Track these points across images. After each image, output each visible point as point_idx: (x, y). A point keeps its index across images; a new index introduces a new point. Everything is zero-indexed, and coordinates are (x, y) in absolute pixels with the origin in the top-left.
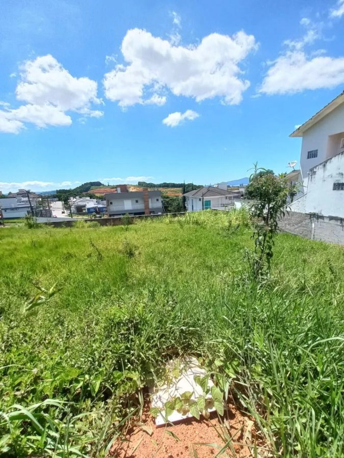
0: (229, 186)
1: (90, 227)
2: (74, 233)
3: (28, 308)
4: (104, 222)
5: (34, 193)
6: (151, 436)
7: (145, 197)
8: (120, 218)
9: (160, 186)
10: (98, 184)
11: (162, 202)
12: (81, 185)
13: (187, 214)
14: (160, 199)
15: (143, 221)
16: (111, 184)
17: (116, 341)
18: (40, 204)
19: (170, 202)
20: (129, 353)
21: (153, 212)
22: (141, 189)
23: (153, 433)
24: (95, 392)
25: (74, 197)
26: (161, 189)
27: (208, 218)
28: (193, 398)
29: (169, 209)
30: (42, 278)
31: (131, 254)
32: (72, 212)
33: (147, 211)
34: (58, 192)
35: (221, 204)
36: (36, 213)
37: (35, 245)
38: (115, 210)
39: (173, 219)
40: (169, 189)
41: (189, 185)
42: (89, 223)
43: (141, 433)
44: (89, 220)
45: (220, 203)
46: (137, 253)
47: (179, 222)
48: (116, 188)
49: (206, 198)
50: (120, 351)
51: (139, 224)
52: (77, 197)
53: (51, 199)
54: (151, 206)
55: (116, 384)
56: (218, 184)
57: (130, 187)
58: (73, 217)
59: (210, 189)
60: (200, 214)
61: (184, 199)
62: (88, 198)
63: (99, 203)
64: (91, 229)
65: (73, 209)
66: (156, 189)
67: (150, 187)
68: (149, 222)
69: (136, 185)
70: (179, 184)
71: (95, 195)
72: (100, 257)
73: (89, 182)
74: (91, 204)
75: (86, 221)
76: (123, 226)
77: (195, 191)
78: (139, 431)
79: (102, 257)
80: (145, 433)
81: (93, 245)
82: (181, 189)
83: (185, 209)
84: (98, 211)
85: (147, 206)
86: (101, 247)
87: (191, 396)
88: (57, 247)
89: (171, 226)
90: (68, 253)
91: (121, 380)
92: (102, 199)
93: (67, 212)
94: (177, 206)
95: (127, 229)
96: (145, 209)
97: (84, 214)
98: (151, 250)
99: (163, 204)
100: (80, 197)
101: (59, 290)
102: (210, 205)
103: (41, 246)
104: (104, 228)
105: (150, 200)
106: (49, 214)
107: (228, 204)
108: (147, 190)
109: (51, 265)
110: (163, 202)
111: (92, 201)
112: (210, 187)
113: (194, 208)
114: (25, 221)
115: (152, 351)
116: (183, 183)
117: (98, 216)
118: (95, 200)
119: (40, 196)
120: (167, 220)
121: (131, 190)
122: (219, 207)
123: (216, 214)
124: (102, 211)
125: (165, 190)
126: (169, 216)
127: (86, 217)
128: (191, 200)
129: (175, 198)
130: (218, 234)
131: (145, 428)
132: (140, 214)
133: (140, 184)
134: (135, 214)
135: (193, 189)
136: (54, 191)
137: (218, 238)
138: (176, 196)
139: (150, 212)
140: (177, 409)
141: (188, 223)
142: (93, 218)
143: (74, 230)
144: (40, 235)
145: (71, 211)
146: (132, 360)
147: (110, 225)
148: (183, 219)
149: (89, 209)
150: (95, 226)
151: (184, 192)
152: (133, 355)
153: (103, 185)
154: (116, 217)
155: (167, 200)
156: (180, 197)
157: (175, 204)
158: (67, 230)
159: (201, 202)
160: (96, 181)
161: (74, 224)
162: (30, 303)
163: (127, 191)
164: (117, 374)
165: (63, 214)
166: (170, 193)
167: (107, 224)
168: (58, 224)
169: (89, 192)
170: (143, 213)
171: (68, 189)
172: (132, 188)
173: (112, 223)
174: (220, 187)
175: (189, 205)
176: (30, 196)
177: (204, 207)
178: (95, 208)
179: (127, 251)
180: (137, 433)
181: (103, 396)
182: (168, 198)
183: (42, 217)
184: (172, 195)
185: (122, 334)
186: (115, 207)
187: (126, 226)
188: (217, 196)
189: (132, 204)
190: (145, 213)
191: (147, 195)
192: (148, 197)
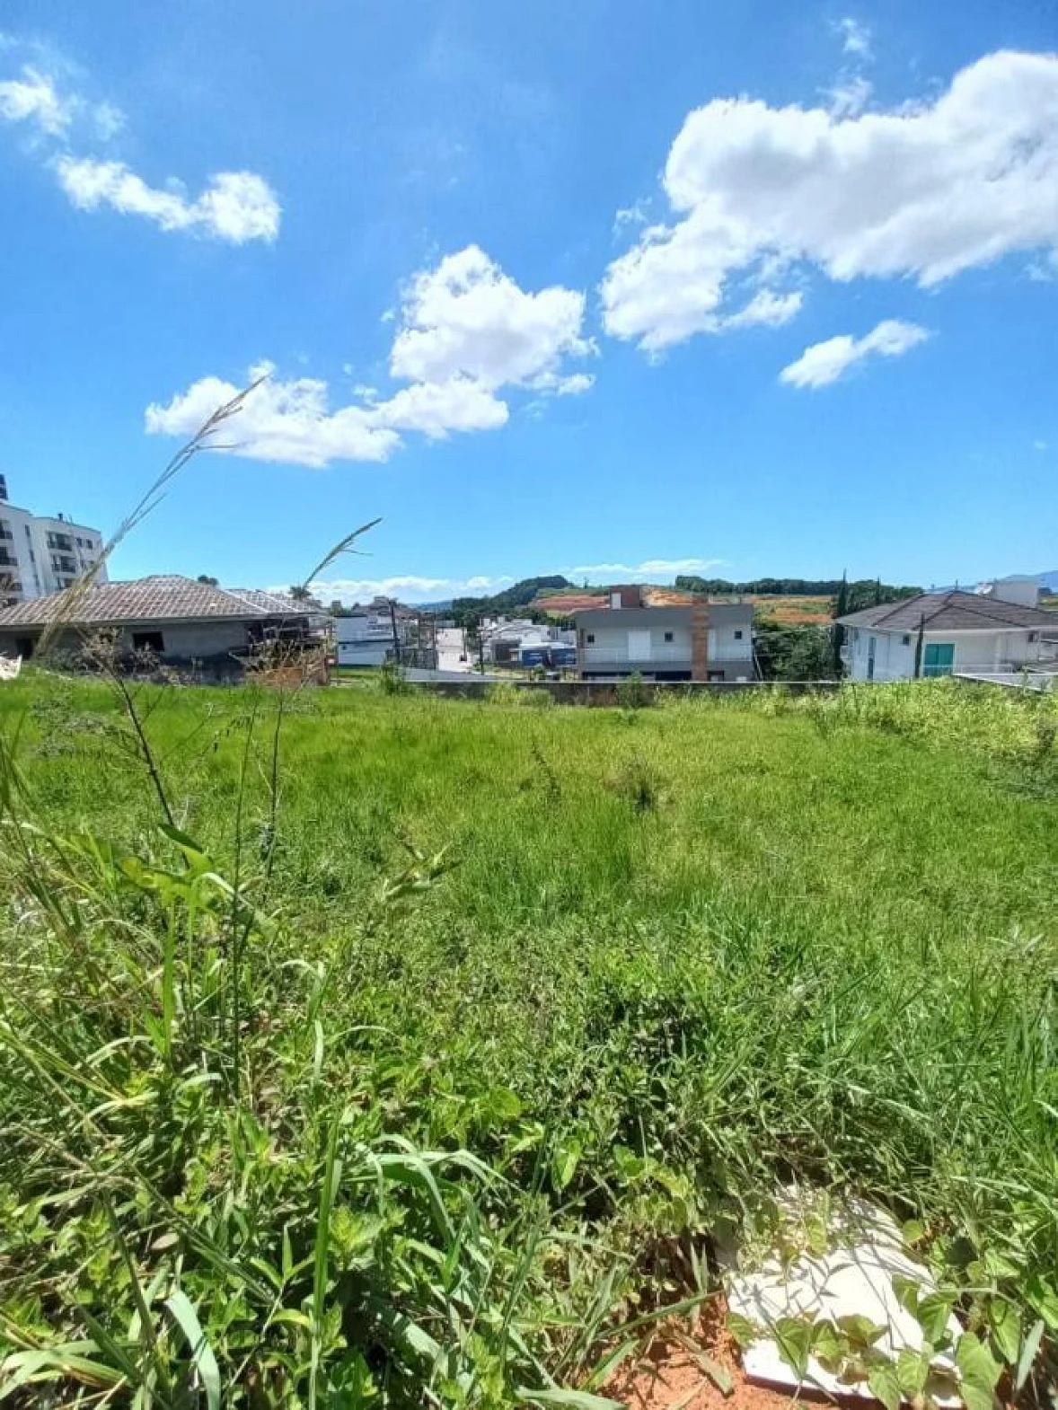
0: (1045, 592)
1: (526, 703)
2: (491, 718)
3: (391, 893)
4: (567, 694)
5: (404, 606)
6: (726, 1396)
7: (697, 624)
8: (614, 685)
9: (749, 589)
10: (558, 583)
11: (754, 641)
12: (512, 585)
13: (849, 690)
14: (749, 634)
15: (685, 701)
16: (595, 583)
17: (622, 1056)
18: (415, 633)
19: (781, 644)
20: (661, 1106)
21: (721, 674)
22: (686, 598)
23: (732, 1392)
24: (561, 1182)
25: (494, 619)
26: (750, 599)
27: (940, 712)
29: (778, 667)
30: (415, 824)
31: (645, 799)
32: (485, 657)
33: (697, 669)
34: (456, 603)
35: (1005, 662)
36: (405, 657)
37: (402, 738)
38: (598, 660)
39: (790, 704)
40: (785, 599)
41: (862, 587)
42: (524, 692)
43: (691, 1370)
44: (525, 685)
45: (998, 655)
46: (662, 798)
47: (814, 714)
48: (606, 594)
49: (933, 636)
50: (637, 1091)
51: (671, 708)
52: (501, 619)
53: (441, 623)
54: (712, 653)
55: (621, 1185)
56: (995, 584)
57: (649, 593)
58: (487, 674)
59: (957, 601)
60: (901, 693)
61: (839, 636)
62: (528, 622)
63: (554, 638)
64: (530, 709)
65: (487, 651)
66: (735, 600)
67: (715, 593)
68: (704, 705)
69: (670, 587)
70: (822, 583)
71: (545, 615)
72: (554, 794)
73: (533, 576)
74: (533, 638)
75: (518, 686)
76: (620, 710)
77: (885, 609)
78: (684, 1364)
79: (558, 793)
80: (705, 1379)
81: (538, 757)
82: (828, 599)
83: (838, 669)
84: (551, 660)
85: (700, 655)
86: (557, 765)
88: (447, 750)
89: (782, 725)
90: (473, 770)
91: (637, 1180)
92: (565, 624)
93: (472, 658)
94: (809, 657)
95: (631, 721)
96: (694, 662)
97: (512, 666)
98: (708, 796)
99: (758, 649)
100: (508, 620)
101: (454, 865)
102: (950, 662)
103: (413, 743)
104: (566, 711)
105: (712, 637)
106: (430, 661)
107: (1040, 663)
108: (705, 601)
109: (433, 794)
110: (759, 641)
111: (538, 630)
112: (956, 592)
113: (876, 670)
114: (382, 675)
115: (733, 1128)
116: (839, 578)
117: (550, 673)
118: (545, 628)
119: (415, 613)
120: (769, 706)
121: (653, 601)
122: (991, 670)
123: (978, 698)
124: (563, 662)
125: (765, 603)
126: (775, 692)
127: (517, 676)
128: (865, 639)
129: (802, 629)
130: (984, 775)
131: (705, 1361)
132: (674, 678)
133: (683, 583)
134: (661, 676)
135: (878, 602)
136: (446, 603)
137: (985, 791)
138: (807, 625)
139: (710, 674)
140: (819, 1354)
141: (851, 721)
142: (537, 681)
143: (488, 708)
144: (413, 712)
145: (481, 654)
146: (668, 1133)
147: (583, 704)
148: (829, 704)
149: (527, 653)
150: (540, 702)
151: (841, 611)
152: (673, 1118)
153: (572, 585)
154: (600, 681)
155: (774, 635)
156: (822, 628)
157: (799, 650)
158: (470, 707)
159: (911, 650)
160: (553, 575)
161: (487, 692)
162: (396, 884)
163: (641, 605)
164: (624, 1156)
165: (464, 664)
166: (783, 612)
167: (576, 699)
168: (451, 689)
169: (531, 605)
170: (687, 675)
171: (479, 596)
172: (656, 594)
173: (590, 699)
174: (1002, 594)
175: (855, 660)
176: (398, 613)
177: (922, 667)
178: (542, 651)
179: (632, 789)
180: (680, 1366)
181: (582, 1204)
182: (775, 628)
183: (416, 667)
184: (793, 619)
185: (640, 1041)
186: (603, 651)
187: (631, 712)
188: (982, 626)
189: (653, 645)
190: (694, 675)
191: (706, 618)
192: (705, 624)
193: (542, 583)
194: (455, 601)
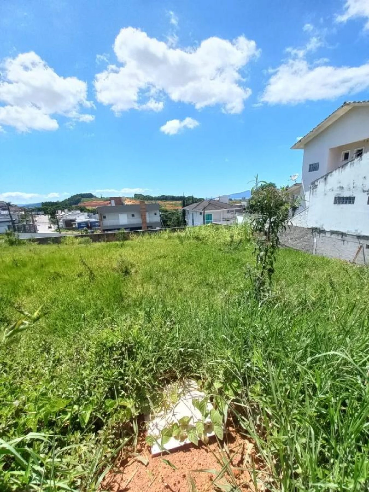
0: (231, 200)
1: (80, 243)
2: (63, 250)
3: (8, 334)
4: (96, 238)
5: (16, 206)
6: (146, 466)
7: (141, 210)
8: (115, 234)
9: (158, 199)
10: (90, 196)
11: (160, 216)
12: (70, 197)
13: (187, 229)
14: (159, 213)
15: (140, 237)
16: (105, 196)
17: (108, 367)
18: (23, 217)
19: (169, 216)
20: (122, 379)
21: (151, 227)
22: (137, 202)
23: (148, 463)
24: (85, 423)
25: (63, 210)
26: (159, 202)
27: (209, 233)
28: (191, 423)
29: (169, 223)
30: (25, 301)
31: (127, 272)
32: (60, 226)
33: (143, 226)
34: (43, 204)
35: (223, 218)
36: (18, 228)
37: (16, 264)
38: (108, 225)
39: (172, 234)
40: (168, 202)
41: (189, 198)
42: (79, 239)
43: (136, 463)
44: (80, 236)
45: (222, 217)
46: (133, 271)
47: (179, 237)
48: (109, 200)
49: (207, 212)
50: (113, 378)
51: (136, 240)
52: (66, 210)
53: (36, 213)
54: (148, 220)
55: (108, 413)
56: (219, 197)
57: (125, 200)
58: (61, 233)
59: (211, 202)
60: (200, 229)
61: (184, 213)
62: (79, 212)
63: (90, 217)
64: (83, 245)
65: (61, 224)
66: (154, 202)
67: (147, 200)
68: (147, 237)
69: (132, 198)
70: (178, 197)
71: (86, 209)
72: (92, 277)
73: (79, 193)
74: (82, 218)
75: (76, 237)
76: (118, 242)
77: (195, 205)
78: (134, 462)
79: (94, 276)
80: (139, 464)
81: (84, 264)
82: (180, 202)
83: (185, 223)
84: (89, 226)
85: (144, 221)
86: (93, 265)
87: (189, 421)
88: (42, 266)
89: (170, 242)
90: (55, 273)
91: (114, 409)
92: (94, 212)
93: (54, 227)
94: (177, 220)
95: (122, 246)
96: (142, 223)
97: (74, 229)
98: (148, 268)
99: (162, 218)
100: (70, 211)
101: (45, 314)
102: (211, 219)
103: (24, 265)
104: (97, 245)
105: (147, 214)
106: (33, 229)
107: (230, 218)
108: (144, 203)
109: (35, 286)
110: (162, 215)
111: (84, 215)
112: (211, 200)
113: (194, 222)
114: (6, 238)
115: (148, 375)
116: (182, 195)
117: (90, 231)
118: (86, 214)
119: (22, 209)
120: (166, 236)
121: (127, 203)
122: (220, 221)
123: (217, 229)
124: (95, 226)
125: (163, 203)
126: (168, 231)
127: (76, 233)
128: (191, 213)
129: (174, 211)
130: (220, 250)
131: (140, 458)
132: (136, 229)
133: (137, 197)
134: (132, 229)
135: (193, 203)
136: (37, 204)
137: (220, 254)
138: (175, 210)
139: (148, 227)
140: (174, 435)
141: (188, 238)
142: (84, 234)
143: (62, 247)
144: (23, 253)
145: (58, 225)
146: (126, 387)
147: (104, 241)
148: (183, 234)
149: (79, 224)
150: (86, 242)
151: (184, 205)
152: (127, 381)
153: (95, 197)
154: (110, 232)
155: (166, 214)
156: (180, 211)
157: (174, 218)
158: (54, 247)
159: (202, 216)
160: (87, 193)
161: (62, 240)
162: (10, 330)
163: (122, 204)
164: (108, 402)
165: (50, 229)
166: (169, 206)
167: (100, 240)
168: (43, 241)
169: (79, 205)
170: (140, 228)
171: (55, 201)
172: (128, 200)
173: (106, 239)
174: (221, 201)
175: (189, 220)
176: (11, 209)
177: (205, 221)
178: (86, 223)
179: (122, 269)
180: (131, 464)
181: (93, 427)
182: (166, 211)
183: (25, 232)
184: (172, 208)
185: (115, 360)
186: (109, 221)
187: (122, 242)
188: (218, 209)
189: (128, 218)
190: (143, 228)
191: (144, 209)
192: (145, 210)
193: (83, 196)
194: (42, 203)
